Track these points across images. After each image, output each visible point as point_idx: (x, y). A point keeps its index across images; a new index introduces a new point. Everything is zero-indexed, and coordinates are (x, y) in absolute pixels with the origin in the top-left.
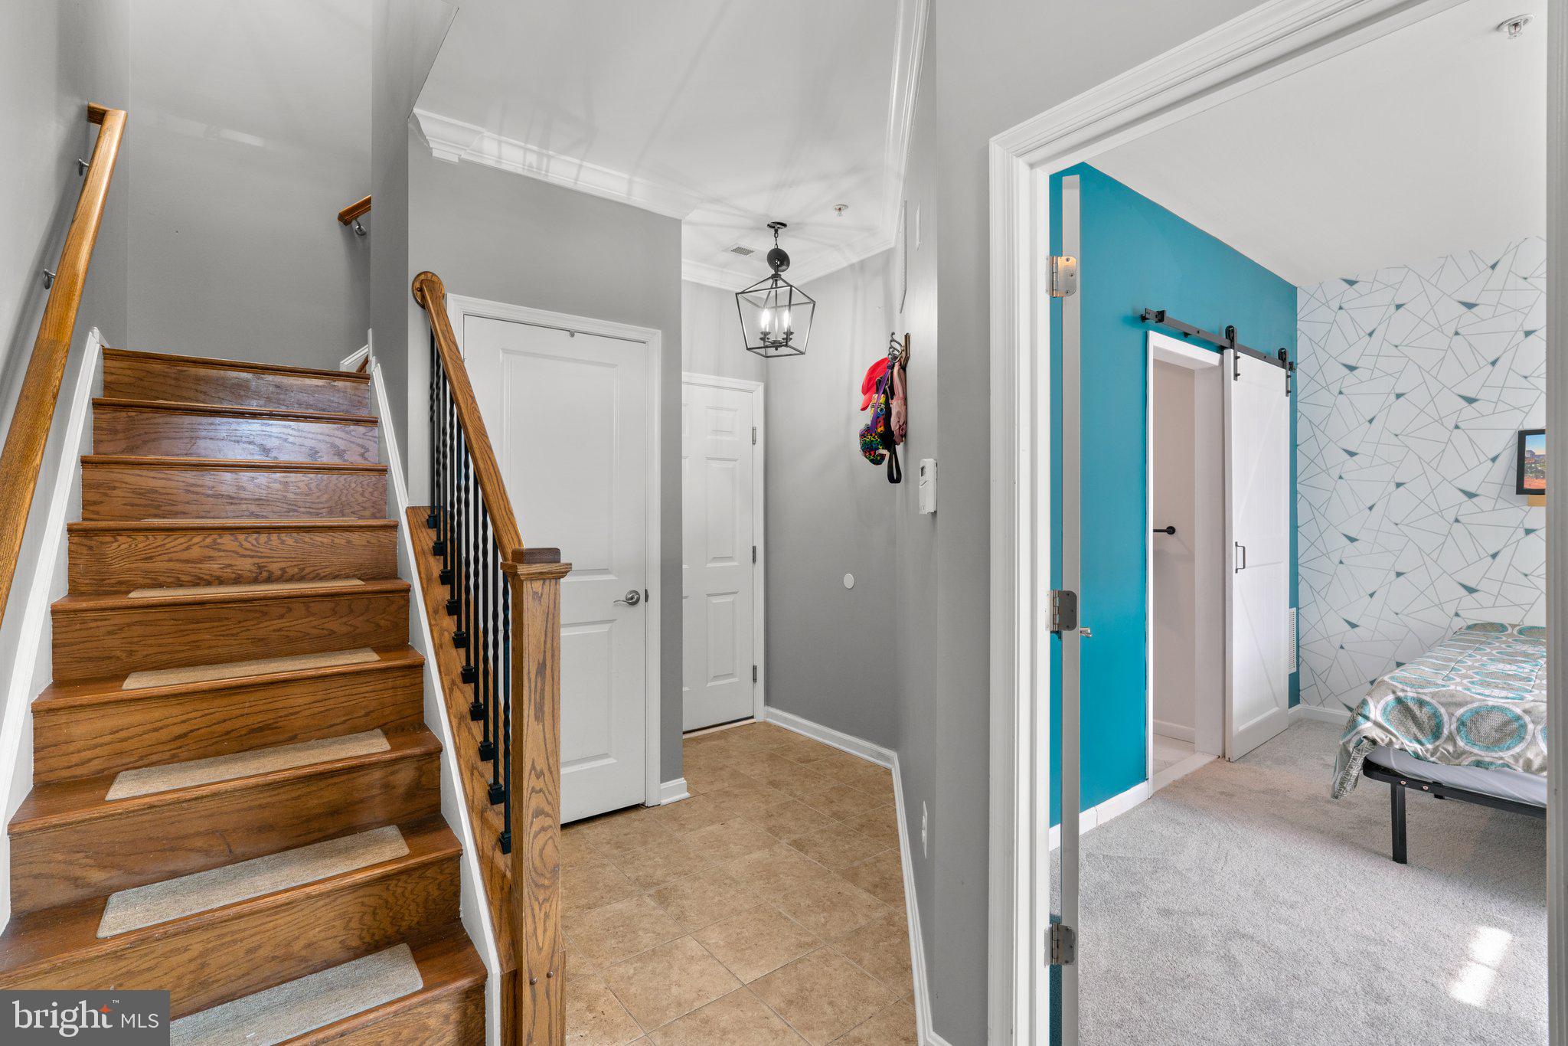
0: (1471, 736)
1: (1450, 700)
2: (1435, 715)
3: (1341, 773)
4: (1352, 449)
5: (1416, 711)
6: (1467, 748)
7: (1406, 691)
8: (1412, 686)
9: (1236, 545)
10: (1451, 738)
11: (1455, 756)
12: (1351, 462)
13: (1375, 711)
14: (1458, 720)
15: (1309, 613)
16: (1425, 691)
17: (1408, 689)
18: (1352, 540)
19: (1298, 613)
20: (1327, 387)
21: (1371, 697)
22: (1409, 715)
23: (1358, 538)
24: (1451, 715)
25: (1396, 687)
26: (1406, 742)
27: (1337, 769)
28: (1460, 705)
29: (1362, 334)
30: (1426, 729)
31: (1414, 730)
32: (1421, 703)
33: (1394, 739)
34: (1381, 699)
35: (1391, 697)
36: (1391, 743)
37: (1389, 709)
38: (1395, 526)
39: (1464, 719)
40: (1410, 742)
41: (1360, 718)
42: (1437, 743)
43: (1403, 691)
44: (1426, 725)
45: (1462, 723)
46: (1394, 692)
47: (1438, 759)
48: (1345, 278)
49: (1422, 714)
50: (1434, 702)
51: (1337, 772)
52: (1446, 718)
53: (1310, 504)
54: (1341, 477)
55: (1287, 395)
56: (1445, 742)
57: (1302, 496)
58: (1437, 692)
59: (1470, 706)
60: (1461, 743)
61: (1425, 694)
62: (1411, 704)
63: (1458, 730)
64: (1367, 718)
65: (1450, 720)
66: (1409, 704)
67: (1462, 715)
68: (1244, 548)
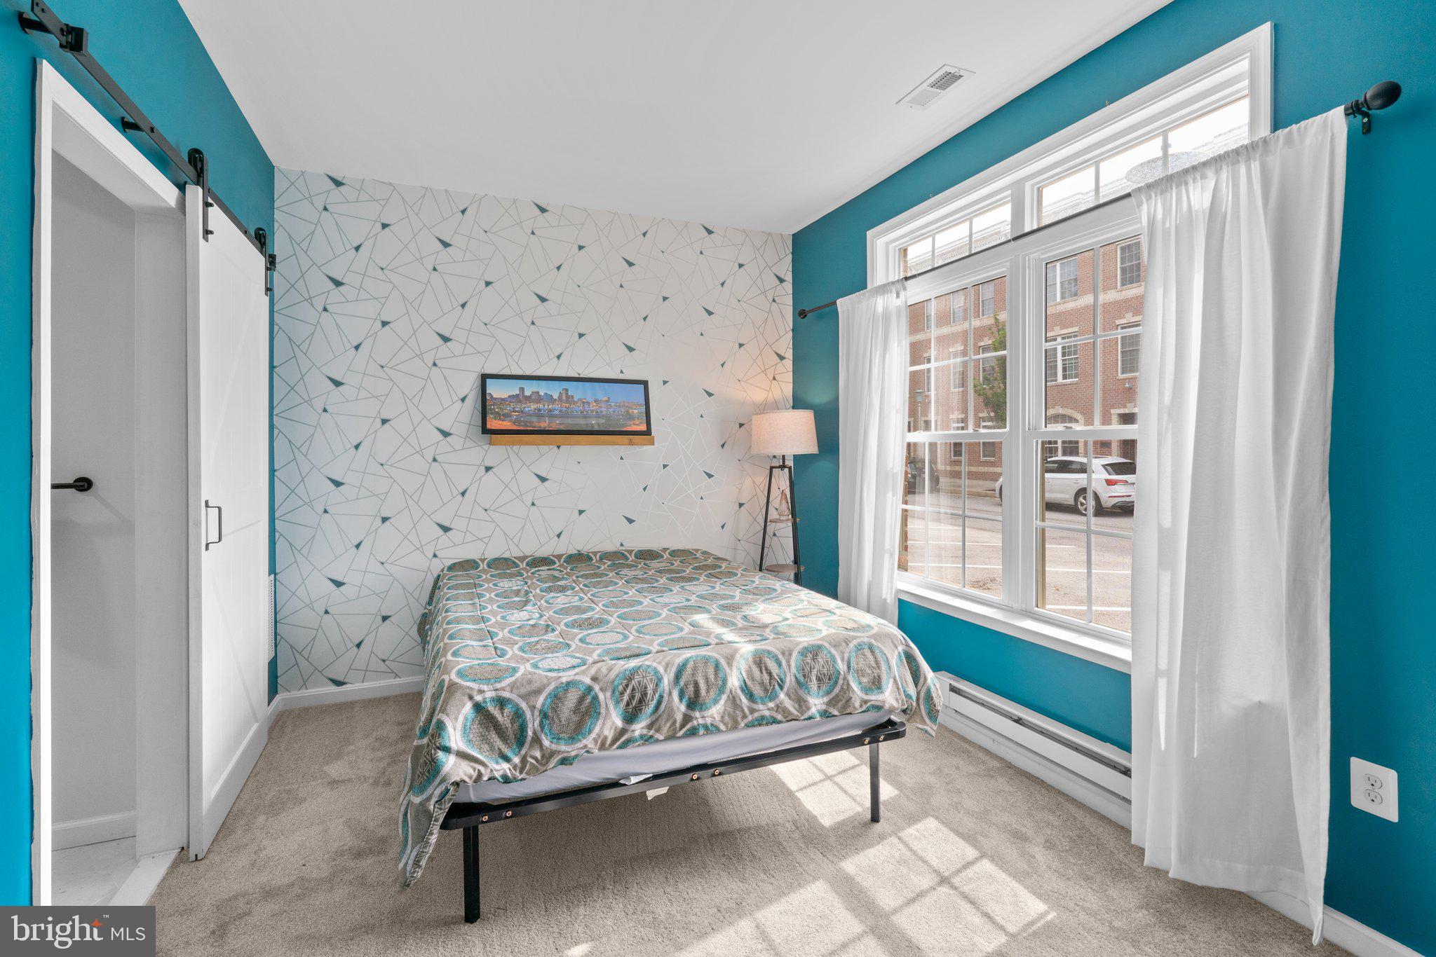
0: (555, 730)
1: (529, 688)
2: (518, 715)
3: (417, 848)
4: (338, 378)
5: (497, 716)
6: (554, 747)
7: (484, 692)
8: (488, 681)
9: (207, 505)
10: (537, 740)
11: (543, 762)
12: (336, 393)
13: (455, 736)
14: (541, 712)
15: (290, 577)
16: (503, 684)
17: (485, 688)
18: (338, 484)
19: (275, 579)
20: (309, 300)
21: (447, 715)
22: (490, 725)
23: (343, 481)
24: (533, 708)
25: (471, 689)
26: (493, 765)
27: (410, 842)
28: (538, 692)
29: (349, 246)
30: (510, 737)
31: (498, 743)
32: (501, 702)
33: (482, 769)
34: (459, 712)
35: (468, 706)
36: (480, 775)
37: (468, 724)
38: (380, 467)
39: (545, 709)
40: (497, 763)
41: (440, 754)
42: (523, 752)
43: (481, 692)
44: (510, 733)
45: (544, 715)
46: (471, 698)
47: (527, 773)
48: (330, 174)
49: (503, 718)
50: (513, 697)
51: (409, 848)
52: (528, 714)
53: (290, 441)
54: (325, 410)
55: (266, 294)
56: (531, 747)
57: (280, 431)
58: (515, 682)
59: (548, 690)
60: (546, 743)
61: (503, 689)
62: (492, 708)
63: (542, 726)
64: (447, 750)
65: (533, 716)
66: (490, 709)
67: (543, 705)
68: (220, 509)
